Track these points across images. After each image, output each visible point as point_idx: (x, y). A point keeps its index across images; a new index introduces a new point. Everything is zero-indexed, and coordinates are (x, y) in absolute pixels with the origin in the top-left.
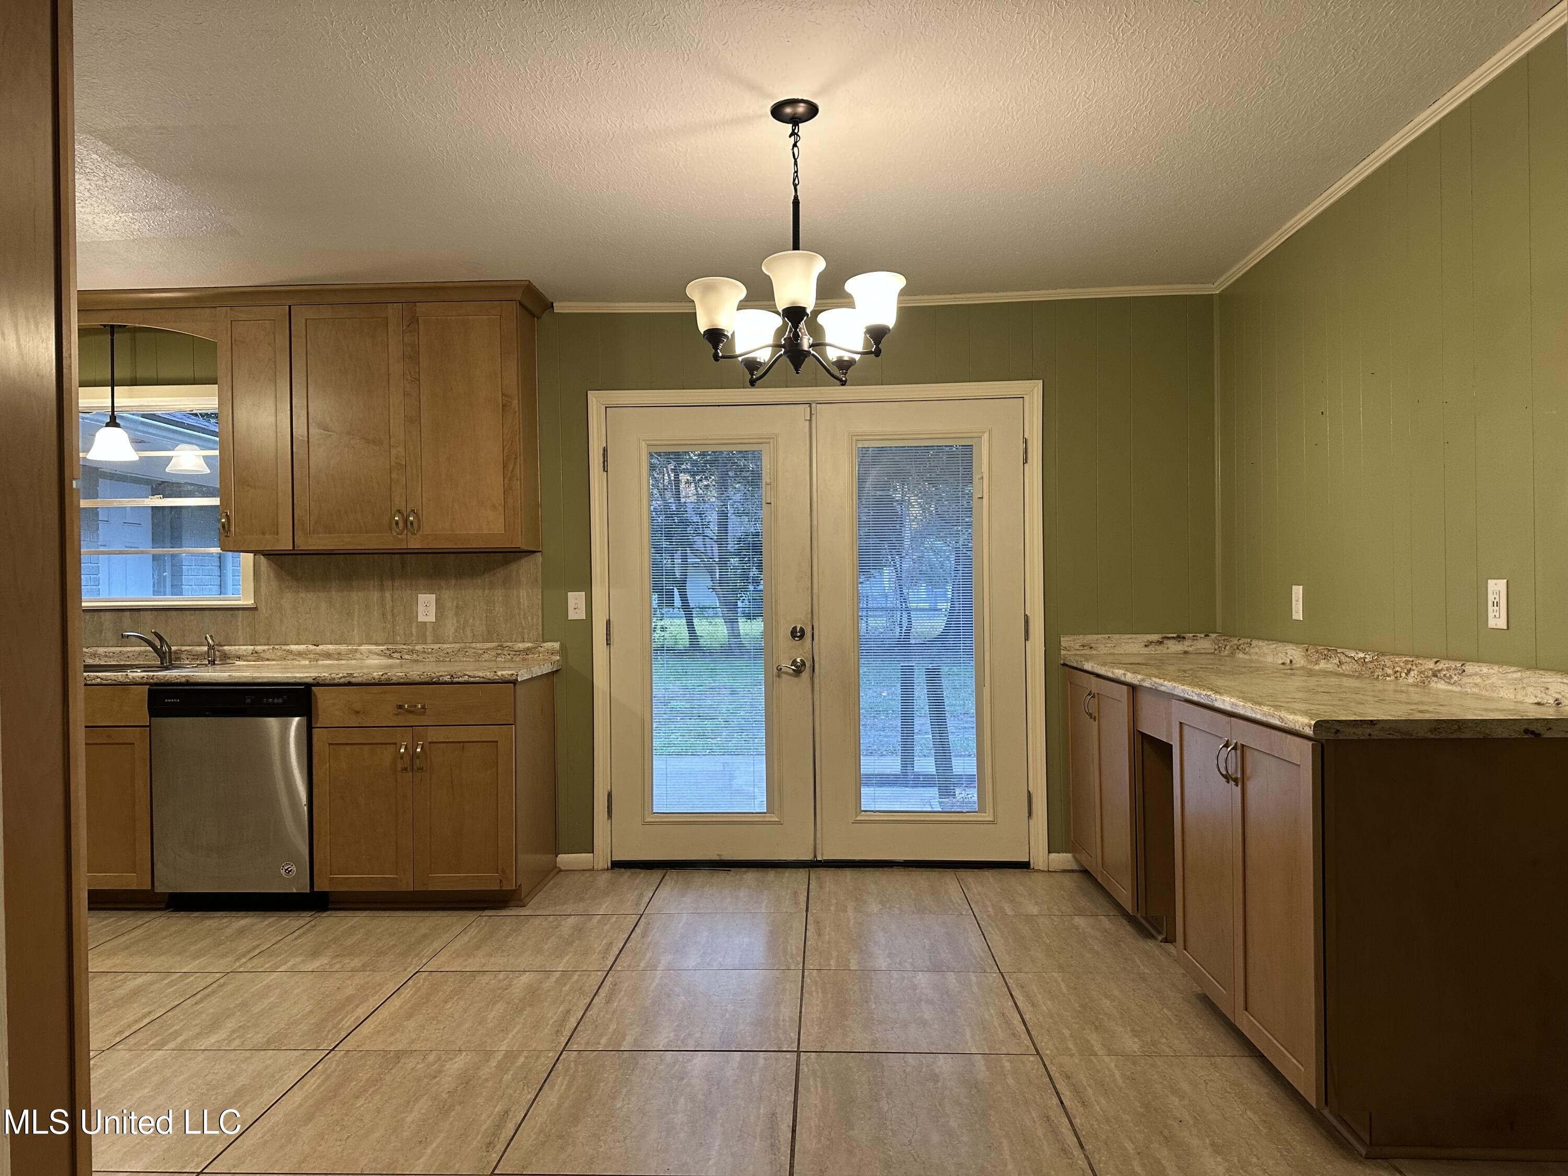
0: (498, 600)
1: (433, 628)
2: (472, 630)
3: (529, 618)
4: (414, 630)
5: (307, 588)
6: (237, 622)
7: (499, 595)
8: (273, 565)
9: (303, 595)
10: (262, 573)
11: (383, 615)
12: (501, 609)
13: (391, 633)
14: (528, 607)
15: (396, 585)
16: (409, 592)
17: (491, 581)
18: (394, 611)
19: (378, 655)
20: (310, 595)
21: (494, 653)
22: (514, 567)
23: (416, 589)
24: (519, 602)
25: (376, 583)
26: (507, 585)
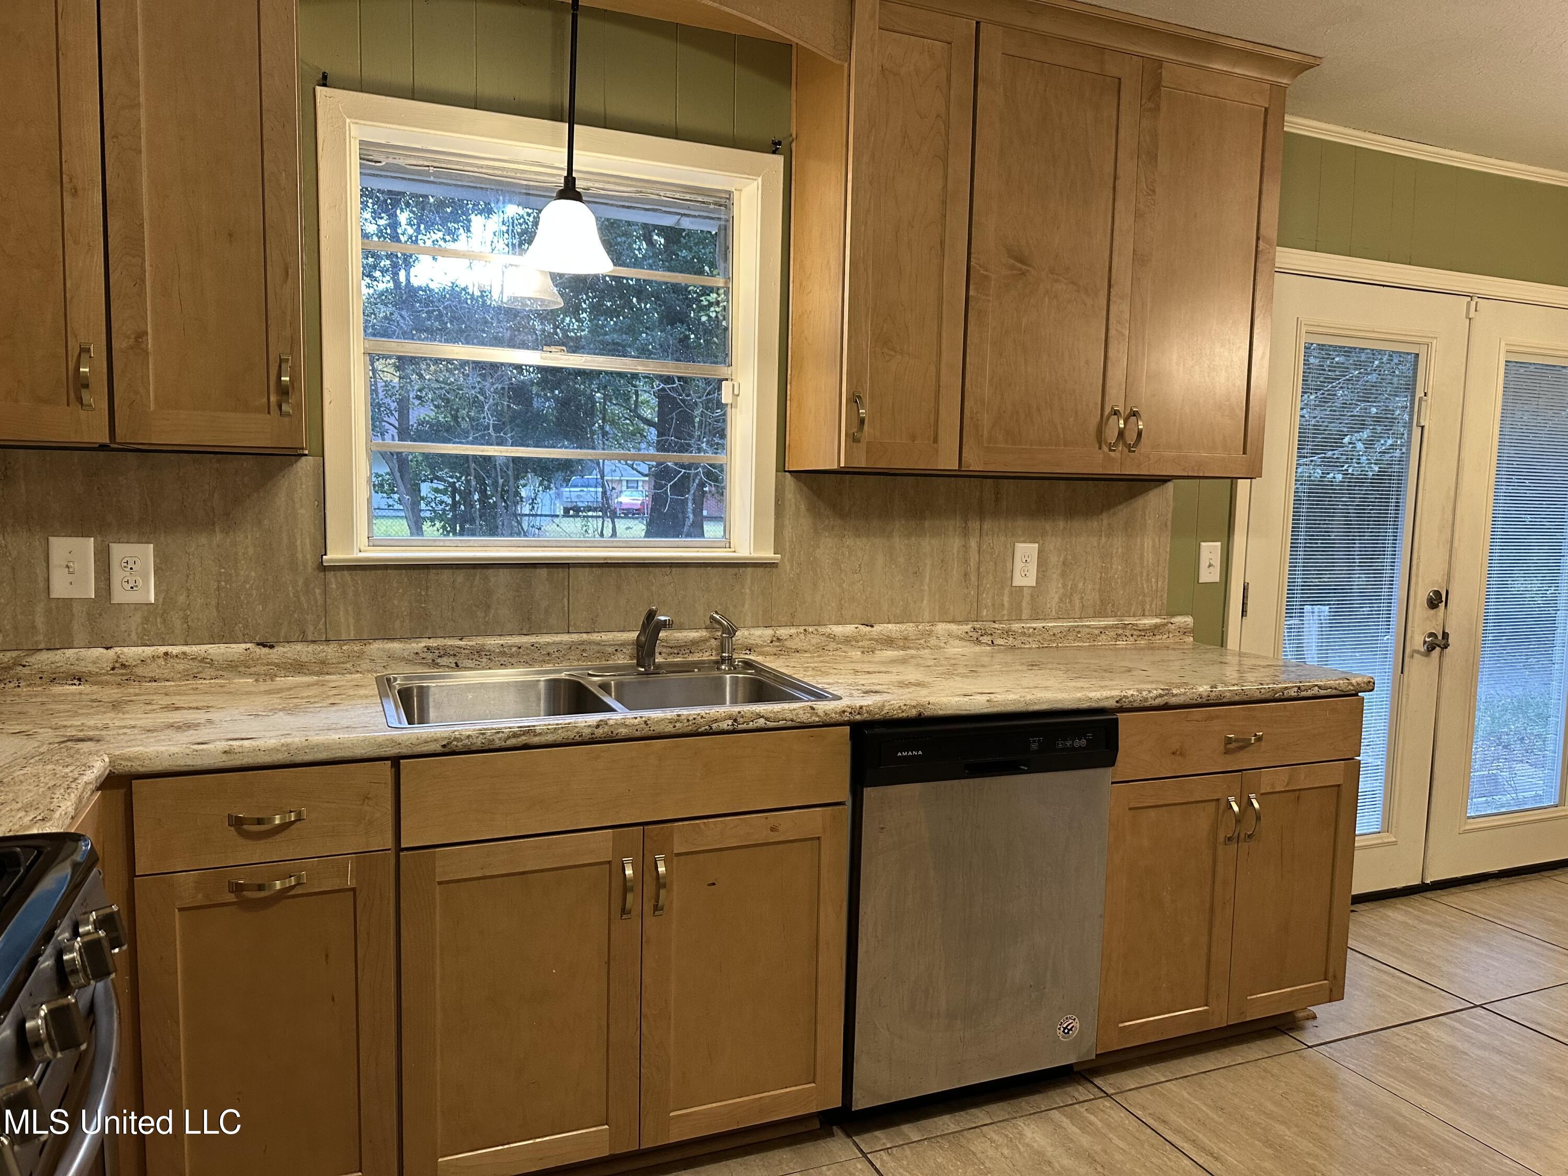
0: (1117, 552)
1: (1032, 596)
2: (1082, 598)
3: (1153, 580)
4: (1006, 599)
5: (857, 530)
6: (743, 587)
7: (1118, 544)
8: (805, 489)
9: (849, 542)
10: (787, 503)
11: (966, 575)
12: (1120, 567)
13: (975, 605)
14: (1153, 564)
15: (985, 527)
16: (1003, 539)
17: (1109, 524)
18: (981, 570)
19: (961, 639)
20: (861, 542)
21: (1113, 634)
22: (1139, 502)
23: (1013, 535)
24: (1142, 557)
25: (958, 524)
26: (1130, 530)
